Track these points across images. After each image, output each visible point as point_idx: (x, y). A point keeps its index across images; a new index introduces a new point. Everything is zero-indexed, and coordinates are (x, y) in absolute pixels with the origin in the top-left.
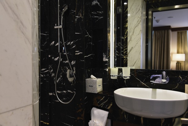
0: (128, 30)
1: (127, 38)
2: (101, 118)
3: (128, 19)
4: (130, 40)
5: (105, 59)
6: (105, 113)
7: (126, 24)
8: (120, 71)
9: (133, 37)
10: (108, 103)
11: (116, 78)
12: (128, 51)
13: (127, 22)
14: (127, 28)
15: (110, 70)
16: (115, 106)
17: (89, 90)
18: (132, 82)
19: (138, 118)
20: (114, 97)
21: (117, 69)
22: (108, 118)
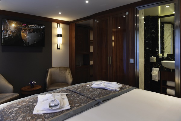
0: (165, 38)
1: (164, 42)
2: (156, 70)
3: (165, 34)
4: (166, 43)
5: (157, 51)
6: (158, 69)
7: (163, 36)
8: (163, 55)
9: (167, 41)
10: (159, 65)
11: (161, 57)
12: (165, 48)
13: (164, 35)
14: (164, 38)
15: (159, 54)
16: (162, 66)
17: (151, 61)
18: (167, 59)
19: (170, 69)
20: (161, 63)
21: (162, 54)
22: (159, 70)
